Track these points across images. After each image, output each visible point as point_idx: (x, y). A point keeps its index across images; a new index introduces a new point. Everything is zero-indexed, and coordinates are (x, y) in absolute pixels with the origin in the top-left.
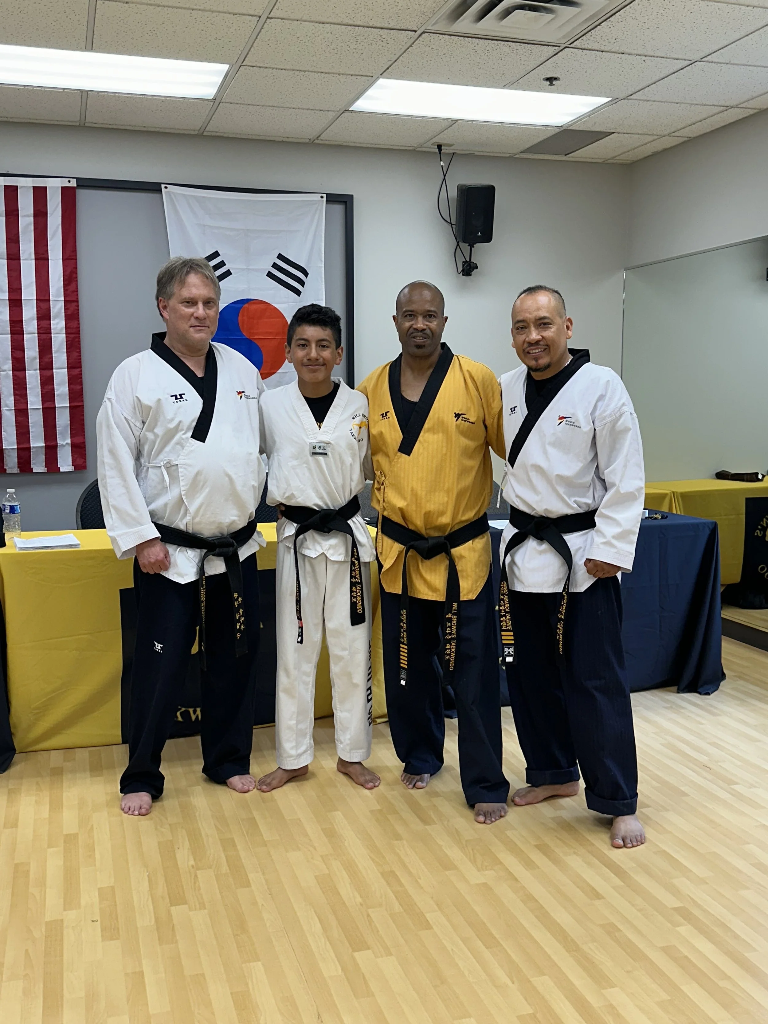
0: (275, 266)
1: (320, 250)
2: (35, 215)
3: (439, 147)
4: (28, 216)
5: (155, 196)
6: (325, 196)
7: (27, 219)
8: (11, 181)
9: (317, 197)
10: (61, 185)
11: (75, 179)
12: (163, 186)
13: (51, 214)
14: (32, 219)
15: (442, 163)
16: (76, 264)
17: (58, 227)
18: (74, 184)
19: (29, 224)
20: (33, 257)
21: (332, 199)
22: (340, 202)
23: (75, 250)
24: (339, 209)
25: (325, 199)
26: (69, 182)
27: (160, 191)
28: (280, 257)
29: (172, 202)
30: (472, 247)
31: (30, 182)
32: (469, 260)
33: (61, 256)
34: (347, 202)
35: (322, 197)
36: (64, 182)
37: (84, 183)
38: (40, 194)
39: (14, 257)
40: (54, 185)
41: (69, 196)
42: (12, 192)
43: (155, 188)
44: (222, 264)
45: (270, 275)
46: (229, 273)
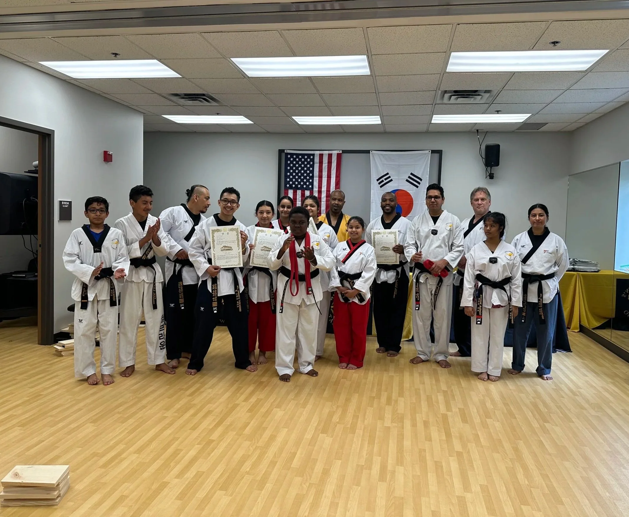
1: (428, 172)
2: (328, 163)
3: (477, 130)
4: (326, 163)
5: (368, 154)
7: (325, 164)
8: (321, 152)
9: (427, 152)
10: (337, 153)
12: (370, 151)
13: (333, 162)
14: (327, 164)
15: (478, 137)
16: (340, 178)
17: (335, 167)
18: (341, 152)
19: (326, 166)
20: (326, 177)
21: (433, 152)
22: (438, 153)
23: (340, 174)
24: (437, 156)
25: (430, 152)
27: (369, 153)
28: (412, 174)
29: (373, 156)
30: (491, 168)
31: (327, 152)
32: (490, 173)
33: (335, 176)
34: (440, 152)
35: (429, 151)
36: (338, 152)
37: (344, 152)
38: (330, 156)
39: (320, 177)
40: (334, 153)
41: (339, 156)
42: (321, 156)
43: (368, 152)
44: (390, 177)
45: (407, 181)
46: (391, 180)
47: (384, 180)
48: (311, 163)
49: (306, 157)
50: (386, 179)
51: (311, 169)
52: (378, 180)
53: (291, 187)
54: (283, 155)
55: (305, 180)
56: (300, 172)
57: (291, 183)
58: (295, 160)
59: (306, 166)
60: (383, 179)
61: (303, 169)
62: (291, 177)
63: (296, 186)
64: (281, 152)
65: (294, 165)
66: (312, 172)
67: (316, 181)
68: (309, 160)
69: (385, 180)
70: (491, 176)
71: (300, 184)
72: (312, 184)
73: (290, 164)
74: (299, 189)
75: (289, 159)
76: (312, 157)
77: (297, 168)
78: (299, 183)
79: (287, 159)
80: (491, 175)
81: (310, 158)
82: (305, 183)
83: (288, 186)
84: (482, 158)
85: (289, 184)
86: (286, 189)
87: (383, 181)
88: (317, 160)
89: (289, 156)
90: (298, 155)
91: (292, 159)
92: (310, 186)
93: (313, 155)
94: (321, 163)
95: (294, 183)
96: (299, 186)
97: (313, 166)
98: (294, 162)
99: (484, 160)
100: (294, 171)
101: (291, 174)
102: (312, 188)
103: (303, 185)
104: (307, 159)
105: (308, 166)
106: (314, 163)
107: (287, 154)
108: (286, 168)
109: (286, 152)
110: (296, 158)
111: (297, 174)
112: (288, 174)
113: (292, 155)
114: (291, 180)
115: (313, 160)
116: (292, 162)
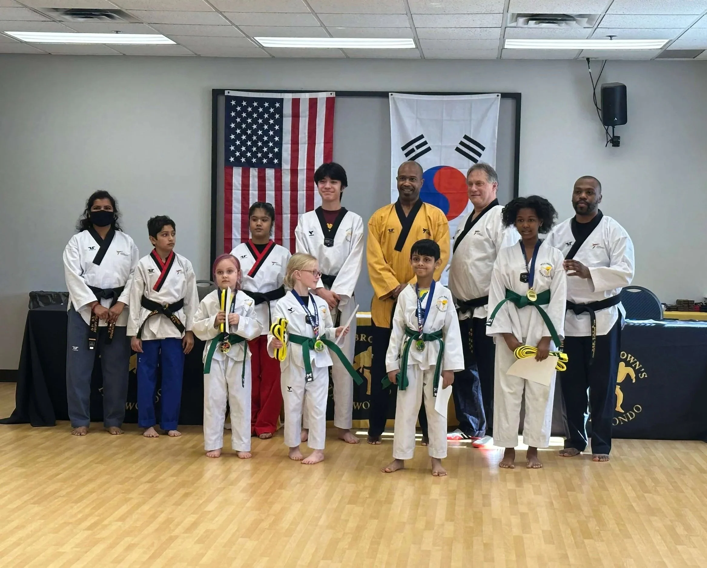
0: (462, 143)
2: (310, 116)
3: (588, 59)
4: (305, 117)
5: (385, 100)
6: (500, 94)
8: (296, 96)
9: (494, 96)
10: (326, 97)
11: (335, 92)
12: (390, 94)
13: (319, 115)
14: (308, 119)
15: (590, 70)
16: (332, 145)
18: (334, 95)
20: (307, 142)
21: (504, 96)
22: (513, 98)
23: (331, 137)
24: (511, 103)
25: (500, 97)
26: (331, 94)
27: (388, 97)
28: (466, 137)
29: (395, 103)
30: (613, 128)
31: (307, 96)
32: (612, 136)
33: (323, 141)
34: (516, 97)
35: (498, 96)
36: (328, 95)
37: (340, 94)
38: (313, 103)
39: (295, 142)
40: (322, 97)
41: (330, 103)
42: (296, 103)
43: (384, 95)
44: (425, 143)
45: (458, 149)
46: (429, 149)
47: (415, 149)
48: (277, 116)
49: (266, 105)
50: (418, 147)
51: (277, 127)
52: (404, 148)
53: (238, 163)
54: (222, 101)
55: (265, 149)
56: (255, 132)
57: (238, 154)
58: (244, 109)
59: (266, 121)
60: (414, 146)
61: (260, 127)
62: (238, 143)
63: (249, 160)
64: (217, 93)
65: (244, 120)
66: (280, 133)
67: (286, 151)
68: (272, 110)
69: (417, 149)
70: (615, 142)
71: (256, 157)
72: (279, 156)
73: (235, 118)
74: (253, 165)
75: (234, 109)
76: (277, 105)
77: (249, 126)
78: (254, 155)
79: (229, 108)
80: (614, 140)
81: (274, 107)
82: (265, 155)
83: (232, 159)
84: (597, 108)
85: (234, 156)
86: (229, 167)
87: (413, 151)
88: (288, 110)
89: (233, 103)
90: (250, 101)
91: (239, 109)
92: (276, 161)
93: (281, 101)
94: (296, 116)
95: (243, 154)
96: (254, 160)
97: (280, 122)
98: (244, 115)
99: (600, 112)
100: (244, 132)
101: (238, 137)
102: (280, 164)
103: (261, 159)
104: (269, 108)
105: (271, 122)
106: (281, 116)
107: (229, 99)
108: (227, 126)
109: (226, 93)
110: (246, 107)
111: (249, 137)
112: (233, 137)
113: (239, 100)
114: (238, 148)
115: (280, 111)
116: (239, 114)
